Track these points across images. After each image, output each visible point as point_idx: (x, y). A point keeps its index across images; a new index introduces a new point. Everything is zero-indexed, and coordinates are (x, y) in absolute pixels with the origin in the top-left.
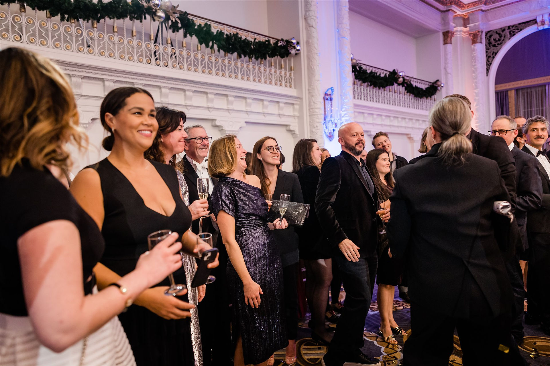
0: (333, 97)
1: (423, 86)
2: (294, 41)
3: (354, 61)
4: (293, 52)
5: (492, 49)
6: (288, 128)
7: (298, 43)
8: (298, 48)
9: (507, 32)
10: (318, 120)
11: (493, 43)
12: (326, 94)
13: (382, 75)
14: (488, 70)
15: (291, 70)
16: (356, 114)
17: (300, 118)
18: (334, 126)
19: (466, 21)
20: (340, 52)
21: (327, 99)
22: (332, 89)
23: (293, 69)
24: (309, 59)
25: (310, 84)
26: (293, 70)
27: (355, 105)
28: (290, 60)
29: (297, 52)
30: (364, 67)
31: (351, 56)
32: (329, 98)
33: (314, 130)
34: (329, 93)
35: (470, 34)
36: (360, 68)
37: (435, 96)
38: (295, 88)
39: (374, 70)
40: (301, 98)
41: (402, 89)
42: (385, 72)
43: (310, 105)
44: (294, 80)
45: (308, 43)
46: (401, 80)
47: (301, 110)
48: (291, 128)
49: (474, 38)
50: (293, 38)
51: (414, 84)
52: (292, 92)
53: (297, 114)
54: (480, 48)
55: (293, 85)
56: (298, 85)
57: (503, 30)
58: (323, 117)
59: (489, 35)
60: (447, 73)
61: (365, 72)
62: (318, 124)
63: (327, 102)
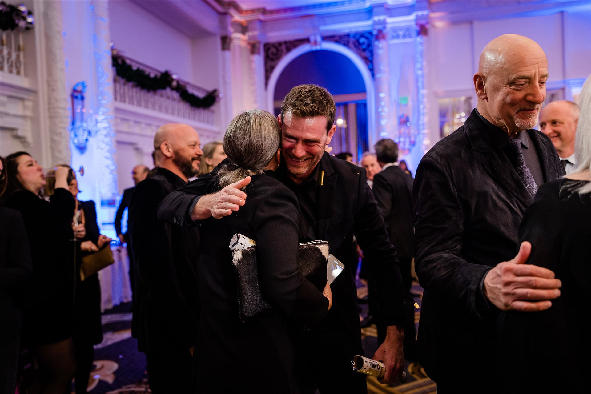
0: (86, 95)
1: (201, 95)
2: (23, 9)
3: (115, 52)
4: (22, 24)
5: (270, 63)
6: (14, 133)
7: (30, 13)
8: (30, 20)
9: (283, 47)
10: (61, 125)
11: (271, 56)
12: (75, 90)
13: (152, 75)
14: (266, 84)
15: (19, 49)
16: (119, 121)
17: (35, 120)
18: (86, 133)
19: (244, 29)
20: (95, 38)
21: (76, 97)
22: (83, 85)
23: (22, 48)
24: (48, 38)
25: (50, 73)
26: (24, 50)
27: (117, 110)
28: (17, 36)
29: (29, 26)
30: (128, 62)
31: (111, 44)
32: (79, 96)
33: (56, 138)
34: (79, 88)
35: (249, 44)
36: (124, 62)
37: (214, 108)
38: (26, 75)
39: (141, 67)
40: (34, 92)
41: (176, 95)
42: (156, 72)
43: (50, 103)
44: (25, 64)
45: (46, 15)
46: (174, 84)
47: (36, 108)
48: (20, 133)
49: (253, 48)
50: (22, 5)
51: (191, 90)
52: (22, 81)
53: (29, 113)
54: (258, 60)
55: (22, 71)
56: (31, 72)
57: (280, 44)
58: (69, 120)
59: (267, 47)
60: (225, 83)
61: (129, 67)
62: (62, 131)
63: (76, 101)
